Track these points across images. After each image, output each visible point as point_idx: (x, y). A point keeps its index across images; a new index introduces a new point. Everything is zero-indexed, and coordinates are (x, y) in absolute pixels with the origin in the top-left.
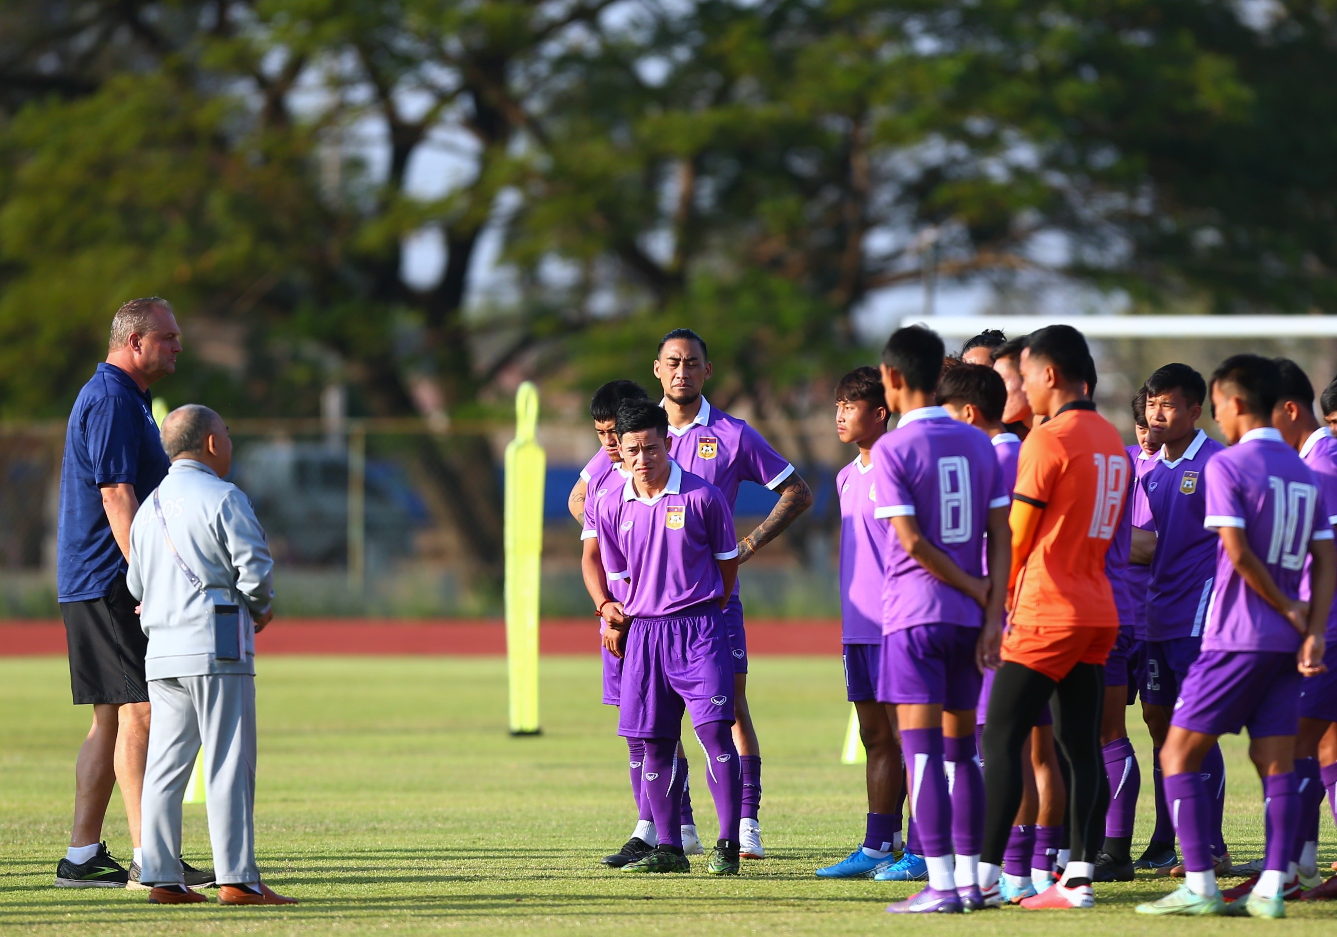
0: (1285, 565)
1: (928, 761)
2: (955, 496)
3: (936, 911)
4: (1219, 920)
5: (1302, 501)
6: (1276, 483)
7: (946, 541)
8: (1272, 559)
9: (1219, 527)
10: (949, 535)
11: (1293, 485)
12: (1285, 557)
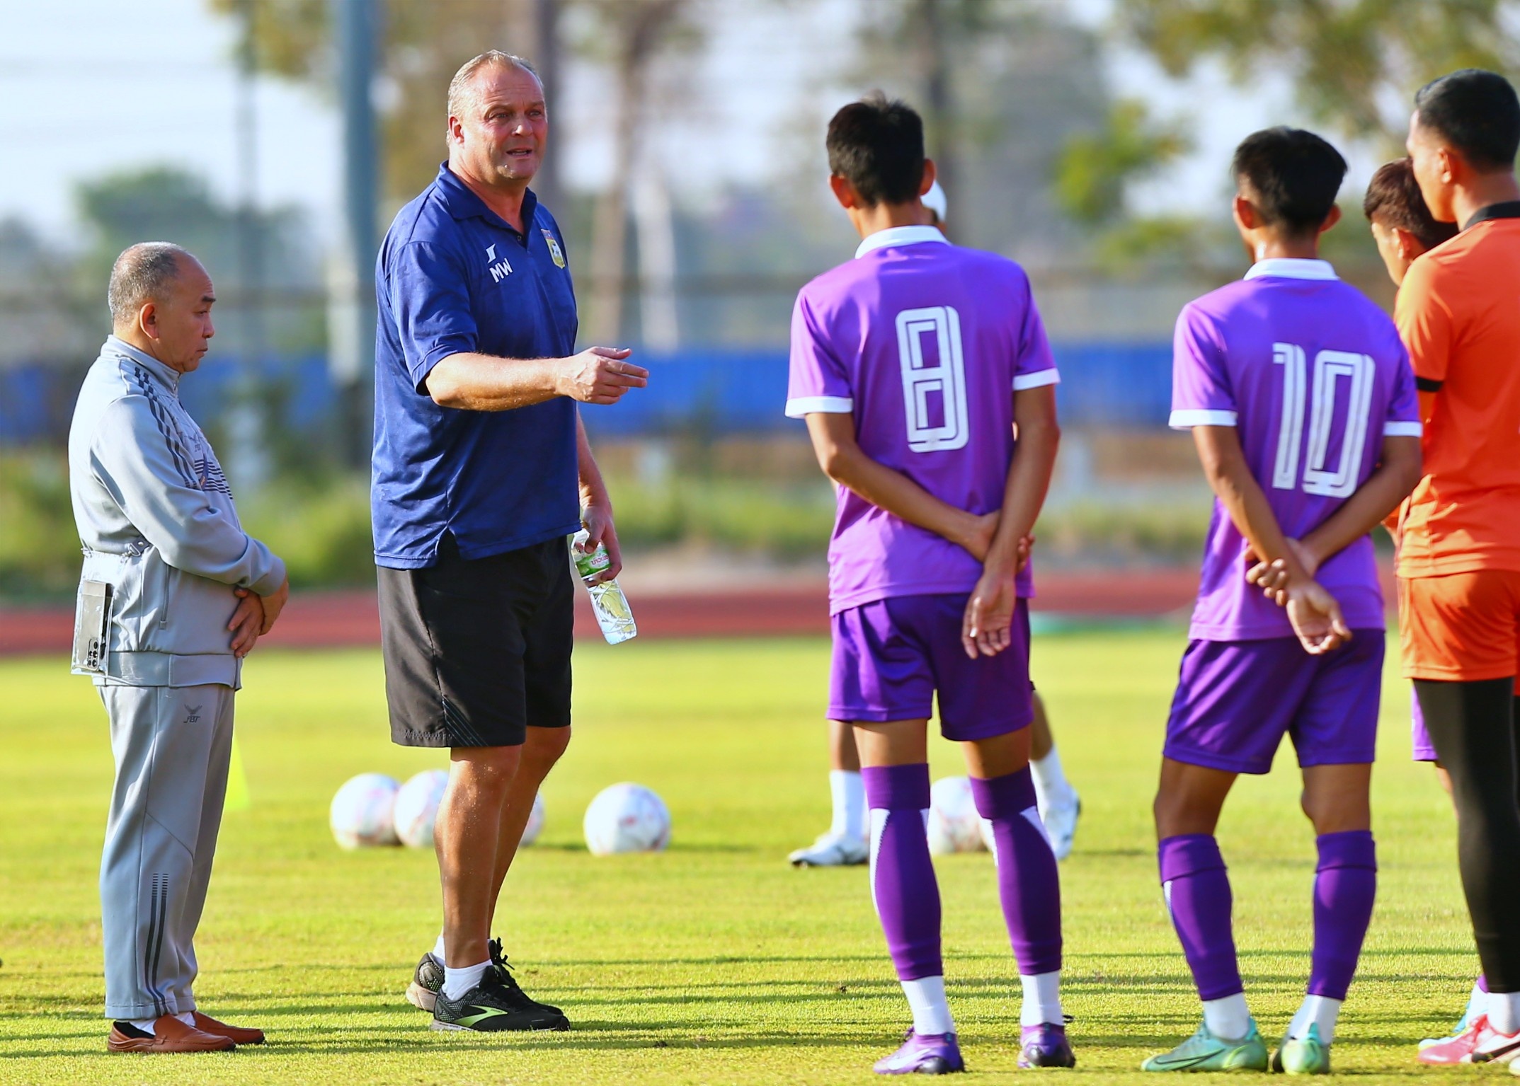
0: (1308, 489)
1: (889, 820)
2: (933, 373)
3: (917, 1070)
4: (1247, 1077)
5: (1343, 384)
6: (1289, 355)
7: (916, 448)
8: (1283, 478)
9: (1193, 427)
10: (922, 439)
11: (1324, 356)
12: (1309, 476)
